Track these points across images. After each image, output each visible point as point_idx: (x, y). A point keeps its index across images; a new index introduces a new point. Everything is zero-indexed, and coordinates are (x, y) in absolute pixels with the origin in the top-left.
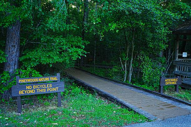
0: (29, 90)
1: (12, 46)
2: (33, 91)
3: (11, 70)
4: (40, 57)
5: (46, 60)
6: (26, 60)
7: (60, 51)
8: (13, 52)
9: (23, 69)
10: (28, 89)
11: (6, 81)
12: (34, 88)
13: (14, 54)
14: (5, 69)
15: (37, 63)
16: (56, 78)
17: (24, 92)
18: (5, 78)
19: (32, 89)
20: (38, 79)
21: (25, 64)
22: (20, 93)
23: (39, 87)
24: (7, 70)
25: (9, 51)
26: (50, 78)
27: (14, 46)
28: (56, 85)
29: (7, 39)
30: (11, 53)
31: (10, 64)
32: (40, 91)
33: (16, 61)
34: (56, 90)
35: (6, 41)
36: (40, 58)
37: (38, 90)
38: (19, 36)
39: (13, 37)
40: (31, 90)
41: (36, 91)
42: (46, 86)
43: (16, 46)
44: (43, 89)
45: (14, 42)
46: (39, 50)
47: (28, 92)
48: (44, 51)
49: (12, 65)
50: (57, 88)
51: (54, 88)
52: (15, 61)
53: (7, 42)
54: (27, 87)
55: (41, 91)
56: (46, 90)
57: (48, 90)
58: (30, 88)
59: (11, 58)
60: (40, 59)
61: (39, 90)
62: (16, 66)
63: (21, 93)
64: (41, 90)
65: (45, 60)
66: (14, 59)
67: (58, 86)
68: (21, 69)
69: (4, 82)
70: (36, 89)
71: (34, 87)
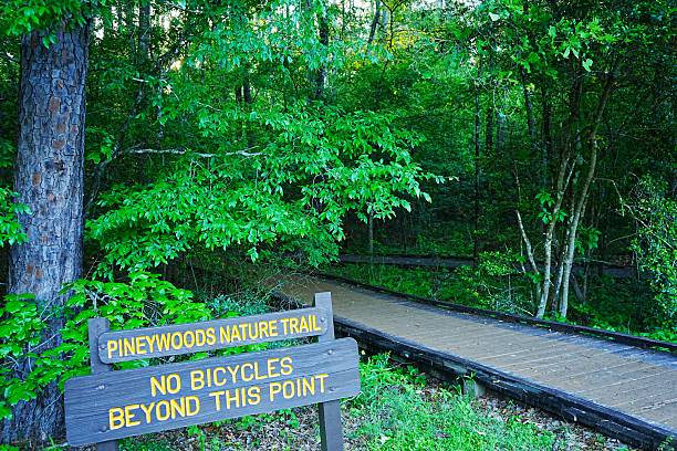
0: (168, 397)
1: (48, 166)
2: (192, 402)
3: (45, 290)
4: (192, 215)
5: (227, 228)
6: (120, 233)
7: (291, 179)
8: (51, 197)
9: (107, 280)
10: (160, 397)
11: (23, 344)
12: (198, 384)
13: (60, 205)
14: (14, 282)
15: (180, 247)
16: (313, 319)
17: (139, 415)
18: (18, 328)
19: (186, 391)
20: (217, 333)
21: (119, 251)
22: (112, 420)
23: (221, 376)
24: (23, 287)
25: (35, 193)
26: (284, 321)
27: (60, 166)
28: (314, 361)
29: (24, 132)
30: (42, 202)
31: (38, 257)
32: (229, 400)
33: (71, 240)
34: (317, 387)
35: (16, 143)
36: (194, 220)
37: (217, 395)
38: (81, 117)
39: (54, 119)
40: (177, 398)
41: (208, 402)
42: (263, 371)
43: (69, 166)
44: (247, 386)
45: (58, 144)
46: (184, 180)
47: (163, 414)
48: (206, 183)
49: (51, 262)
50: (321, 377)
51: (305, 382)
52: (65, 241)
53: (23, 145)
54: (153, 381)
55: (237, 398)
56: (265, 392)
57: (272, 392)
58: (173, 387)
59: (46, 228)
60: (193, 224)
61: (223, 398)
62: (69, 264)
63: (121, 419)
64: (232, 395)
65: (219, 230)
66: (58, 229)
67: (326, 364)
68: (98, 279)
69: (11, 354)
70: (206, 390)
71: (197, 379)
